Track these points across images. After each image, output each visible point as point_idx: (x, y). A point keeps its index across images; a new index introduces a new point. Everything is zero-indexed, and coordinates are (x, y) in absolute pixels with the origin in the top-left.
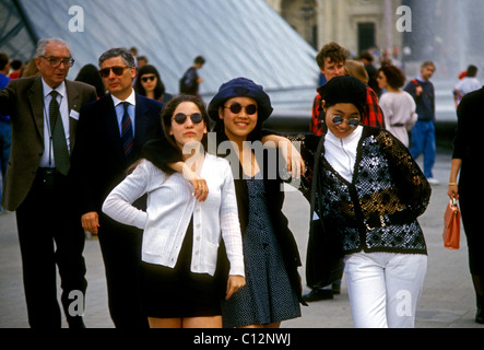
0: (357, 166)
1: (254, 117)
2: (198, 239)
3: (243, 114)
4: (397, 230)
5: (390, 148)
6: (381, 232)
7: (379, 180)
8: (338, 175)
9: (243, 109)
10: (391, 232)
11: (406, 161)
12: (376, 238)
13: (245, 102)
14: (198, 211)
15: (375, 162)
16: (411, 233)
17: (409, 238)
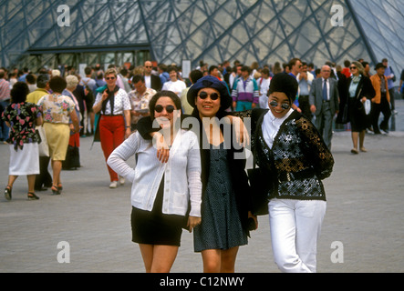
0: (276, 138)
1: (217, 101)
2: (168, 191)
3: (209, 99)
4: (299, 184)
5: (305, 131)
6: (287, 185)
7: (289, 151)
8: (264, 141)
9: (209, 96)
10: (294, 186)
11: (315, 141)
12: (284, 189)
13: (210, 91)
14: (168, 171)
15: (288, 138)
16: (310, 186)
17: (307, 189)
